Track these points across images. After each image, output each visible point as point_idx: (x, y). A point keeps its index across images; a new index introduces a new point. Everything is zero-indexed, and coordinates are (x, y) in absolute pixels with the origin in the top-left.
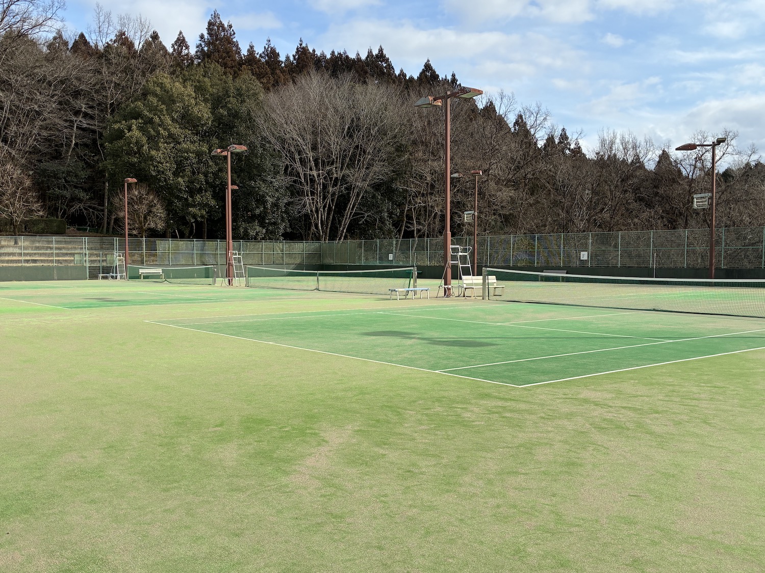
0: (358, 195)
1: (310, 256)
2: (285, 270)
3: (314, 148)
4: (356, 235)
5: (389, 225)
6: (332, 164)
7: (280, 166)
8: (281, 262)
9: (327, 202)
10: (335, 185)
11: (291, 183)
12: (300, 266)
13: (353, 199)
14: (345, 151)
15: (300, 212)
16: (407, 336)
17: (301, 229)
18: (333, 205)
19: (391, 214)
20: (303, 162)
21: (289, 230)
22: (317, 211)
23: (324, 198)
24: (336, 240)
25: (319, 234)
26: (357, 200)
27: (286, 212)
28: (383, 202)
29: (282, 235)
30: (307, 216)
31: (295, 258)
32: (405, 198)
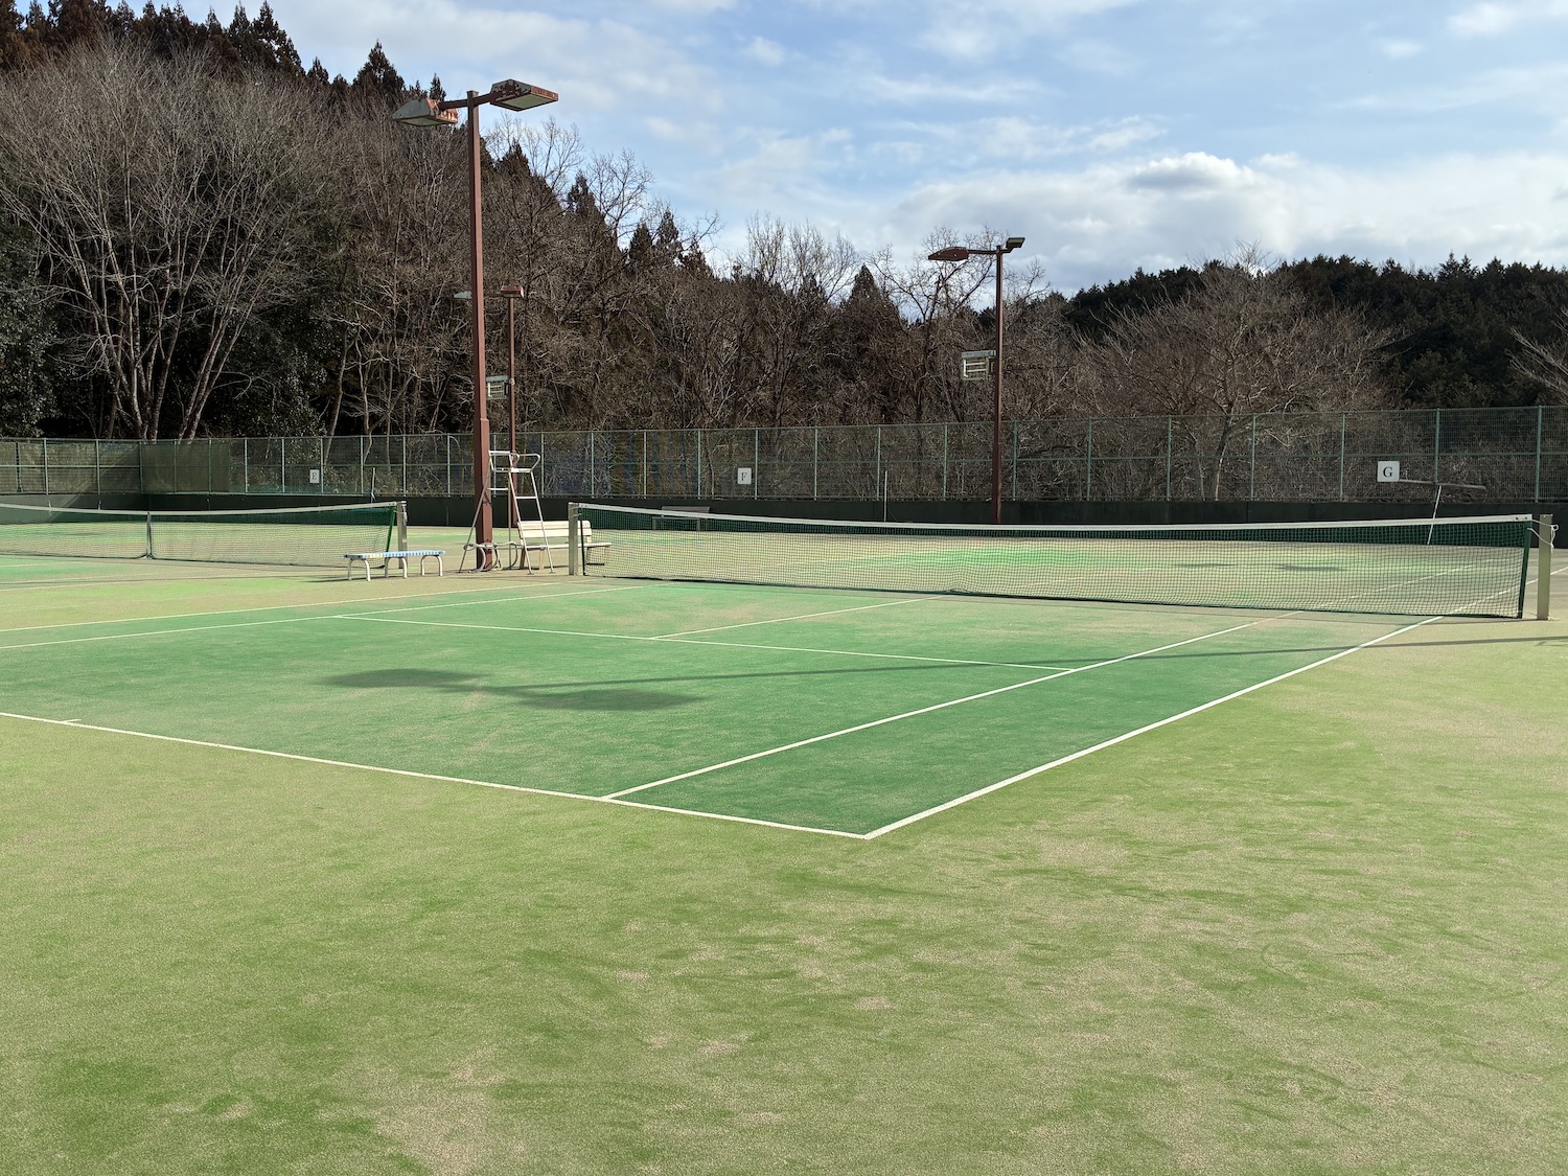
0: (229, 333)
1: (110, 474)
2: (50, 509)
3: (117, 219)
4: (225, 426)
5: (303, 406)
6: (163, 259)
7: (27, 258)
8: (39, 487)
9: (151, 349)
10: (172, 308)
11: (58, 301)
12: (87, 500)
13: (216, 343)
14: (195, 229)
15: (84, 371)
16: (451, 683)
17: (86, 410)
18: (167, 356)
19: (306, 380)
20: (90, 252)
21: (54, 413)
22: (127, 369)
23: (145, 340)
24: (177, 437)
25: (135, 423)
26: (225, 345)
27: (46, 369)
28: (289, 352)
29: (39, 425)
30: (101, 382)
31: (75, 478)
32: (340, 344)
